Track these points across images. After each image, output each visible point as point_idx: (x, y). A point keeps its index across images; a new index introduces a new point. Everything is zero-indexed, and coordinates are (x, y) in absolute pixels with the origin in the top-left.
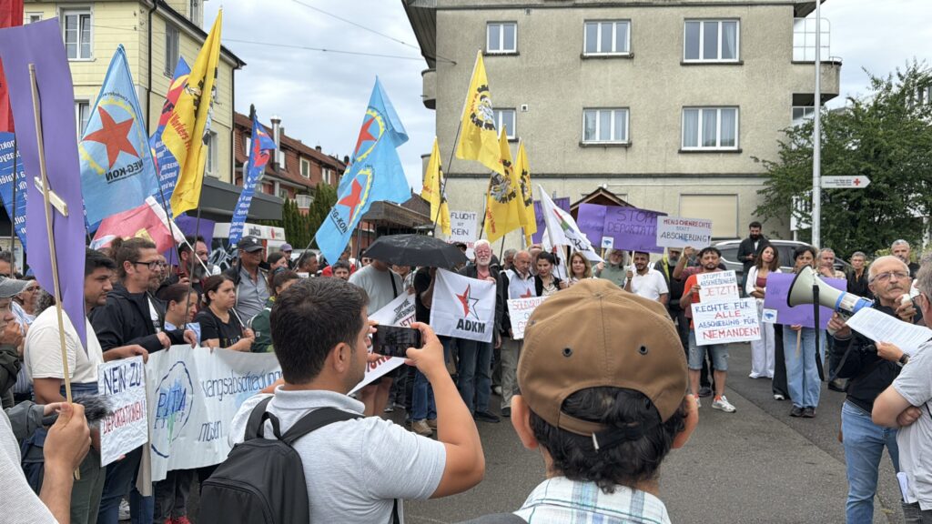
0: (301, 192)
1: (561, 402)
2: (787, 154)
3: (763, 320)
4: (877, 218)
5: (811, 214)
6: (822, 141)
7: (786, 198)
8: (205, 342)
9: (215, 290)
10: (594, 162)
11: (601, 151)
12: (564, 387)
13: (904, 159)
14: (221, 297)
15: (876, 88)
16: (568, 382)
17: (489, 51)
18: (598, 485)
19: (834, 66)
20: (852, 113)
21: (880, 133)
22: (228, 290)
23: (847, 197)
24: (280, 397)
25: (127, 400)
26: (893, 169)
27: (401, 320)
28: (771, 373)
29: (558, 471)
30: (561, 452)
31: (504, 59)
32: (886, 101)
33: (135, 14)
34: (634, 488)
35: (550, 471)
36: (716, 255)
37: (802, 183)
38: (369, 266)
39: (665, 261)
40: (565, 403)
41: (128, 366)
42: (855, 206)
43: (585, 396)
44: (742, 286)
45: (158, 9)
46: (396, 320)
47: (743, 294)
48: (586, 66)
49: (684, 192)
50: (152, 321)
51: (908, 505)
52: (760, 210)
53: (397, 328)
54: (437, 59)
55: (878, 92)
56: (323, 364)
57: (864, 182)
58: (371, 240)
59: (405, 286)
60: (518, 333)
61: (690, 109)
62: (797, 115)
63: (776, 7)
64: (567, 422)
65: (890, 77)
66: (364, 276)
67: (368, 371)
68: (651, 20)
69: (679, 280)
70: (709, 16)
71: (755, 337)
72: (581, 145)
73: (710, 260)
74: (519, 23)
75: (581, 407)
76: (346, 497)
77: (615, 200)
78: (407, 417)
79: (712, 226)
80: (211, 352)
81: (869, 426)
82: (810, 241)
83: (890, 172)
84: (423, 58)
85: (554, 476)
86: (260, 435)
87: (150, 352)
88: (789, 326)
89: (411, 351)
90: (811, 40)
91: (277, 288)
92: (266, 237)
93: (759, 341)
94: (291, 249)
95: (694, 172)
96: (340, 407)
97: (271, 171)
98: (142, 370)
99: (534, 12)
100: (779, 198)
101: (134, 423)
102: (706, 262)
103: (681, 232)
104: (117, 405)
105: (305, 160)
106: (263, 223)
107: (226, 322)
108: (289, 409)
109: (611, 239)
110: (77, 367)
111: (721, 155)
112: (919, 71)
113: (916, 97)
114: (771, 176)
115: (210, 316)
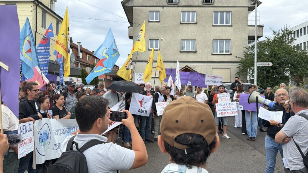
0: (87, 66)
1: (174, 138)
2: (246, 55)
3: (239, 109)
4: (275, 76)
5: (254, 74)
6: (257, 51)
7: (246, 69)
8: (54, 117)
9: (58, 99)
10: (185, 57)
11: (187, 54)
12: (175, 133)
13: (283, 57)
14: (59, 101)
15: (274, 34)
16: (177, 132)
17: (150, 21)
18: (186, 166)
19: (261, 27)
20: (267, 42)
21: (276, 49)
22: (62, 99)
23: (265, 69)
24: (78, 136)
25: (28, 136)
26: (280, 60)
27: (120, 109)
28: (241, 126)
29: (173, 161)
30: (174, 155)
31: (155, 23)
32: (278, 38)
33: (31, 6)
34: (198, 167)
35: (170, 161)
36: (223, 88)
37: (251, 65)
38: (110, 91)
39: (207, 90)
40: (176, 138)
41: (28, 125)
42: (268, 72)
43: (183, 137)
44: (232, 98)
45: (39, 5)
46: (119, 109)
47: (232, 100)
48: (182, 26)
49: (214, 67)
50: (36, 110)
51: (286, 169)
52: (238, 73)
53: (119, 112)
54: (133, 23)
55: (275, 35)
56: (93, 125)
57: (271, 64)
58: (111, 82)
59: (122, 98)
60: (159, 113)
61: (215, 40)
62: (249, 43)
63: (242, 8)
64: (176, 145)
65: (279, 30)
66: (108, 94)
67: (110, 126)
68: (203, 11)
69: (212, 96)
70: (221, 10)
71: (236, 114)
72: (180, 52)
73: (222, 89)
74: (160, 12)
75: (181, 140)
76: (101, 170)
77: (191, 70)
78: (123, 141)
79: (223, 78)
80: (56, 120)
81: (273, 143)
82: (253, 83)
83: (279, 61)
84: (129, 22)
85: (172, 163)
86: (71, 149)
87: (35, 120)
88: (247, 111)
89: (123, 120)
90: (254, 18)
91: (79, 98)
92: (75, 81)
93: (237, 116)
94: (83, 85)
95: (216, 61)
96: (99, 139)
97: (77, 59)
98: (33, 126)
99: (165, 8)
100: (244, 69)
101: (29, 144)
102: (220, 90)
103: (213, 80)
104: (24, 138)
105: (89, 56)
106: (74, 76)
107: (61, 110)
108: (81, 140)
109: (191, 82)
110: (10, 125)
111: (225, 55)
112: (288, 29)
113: (287, 37)
114: (241, 62)
115: (56, 108)
